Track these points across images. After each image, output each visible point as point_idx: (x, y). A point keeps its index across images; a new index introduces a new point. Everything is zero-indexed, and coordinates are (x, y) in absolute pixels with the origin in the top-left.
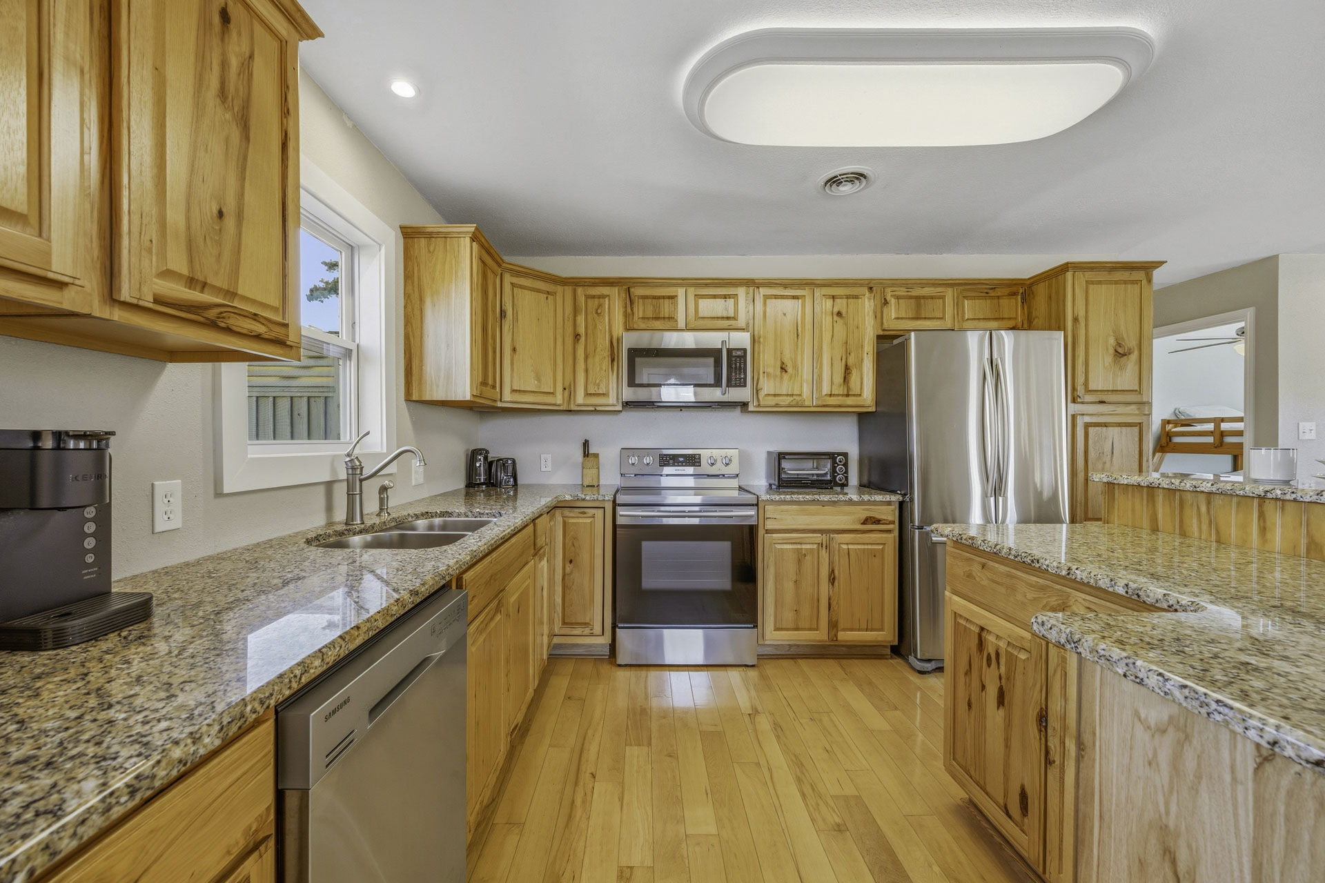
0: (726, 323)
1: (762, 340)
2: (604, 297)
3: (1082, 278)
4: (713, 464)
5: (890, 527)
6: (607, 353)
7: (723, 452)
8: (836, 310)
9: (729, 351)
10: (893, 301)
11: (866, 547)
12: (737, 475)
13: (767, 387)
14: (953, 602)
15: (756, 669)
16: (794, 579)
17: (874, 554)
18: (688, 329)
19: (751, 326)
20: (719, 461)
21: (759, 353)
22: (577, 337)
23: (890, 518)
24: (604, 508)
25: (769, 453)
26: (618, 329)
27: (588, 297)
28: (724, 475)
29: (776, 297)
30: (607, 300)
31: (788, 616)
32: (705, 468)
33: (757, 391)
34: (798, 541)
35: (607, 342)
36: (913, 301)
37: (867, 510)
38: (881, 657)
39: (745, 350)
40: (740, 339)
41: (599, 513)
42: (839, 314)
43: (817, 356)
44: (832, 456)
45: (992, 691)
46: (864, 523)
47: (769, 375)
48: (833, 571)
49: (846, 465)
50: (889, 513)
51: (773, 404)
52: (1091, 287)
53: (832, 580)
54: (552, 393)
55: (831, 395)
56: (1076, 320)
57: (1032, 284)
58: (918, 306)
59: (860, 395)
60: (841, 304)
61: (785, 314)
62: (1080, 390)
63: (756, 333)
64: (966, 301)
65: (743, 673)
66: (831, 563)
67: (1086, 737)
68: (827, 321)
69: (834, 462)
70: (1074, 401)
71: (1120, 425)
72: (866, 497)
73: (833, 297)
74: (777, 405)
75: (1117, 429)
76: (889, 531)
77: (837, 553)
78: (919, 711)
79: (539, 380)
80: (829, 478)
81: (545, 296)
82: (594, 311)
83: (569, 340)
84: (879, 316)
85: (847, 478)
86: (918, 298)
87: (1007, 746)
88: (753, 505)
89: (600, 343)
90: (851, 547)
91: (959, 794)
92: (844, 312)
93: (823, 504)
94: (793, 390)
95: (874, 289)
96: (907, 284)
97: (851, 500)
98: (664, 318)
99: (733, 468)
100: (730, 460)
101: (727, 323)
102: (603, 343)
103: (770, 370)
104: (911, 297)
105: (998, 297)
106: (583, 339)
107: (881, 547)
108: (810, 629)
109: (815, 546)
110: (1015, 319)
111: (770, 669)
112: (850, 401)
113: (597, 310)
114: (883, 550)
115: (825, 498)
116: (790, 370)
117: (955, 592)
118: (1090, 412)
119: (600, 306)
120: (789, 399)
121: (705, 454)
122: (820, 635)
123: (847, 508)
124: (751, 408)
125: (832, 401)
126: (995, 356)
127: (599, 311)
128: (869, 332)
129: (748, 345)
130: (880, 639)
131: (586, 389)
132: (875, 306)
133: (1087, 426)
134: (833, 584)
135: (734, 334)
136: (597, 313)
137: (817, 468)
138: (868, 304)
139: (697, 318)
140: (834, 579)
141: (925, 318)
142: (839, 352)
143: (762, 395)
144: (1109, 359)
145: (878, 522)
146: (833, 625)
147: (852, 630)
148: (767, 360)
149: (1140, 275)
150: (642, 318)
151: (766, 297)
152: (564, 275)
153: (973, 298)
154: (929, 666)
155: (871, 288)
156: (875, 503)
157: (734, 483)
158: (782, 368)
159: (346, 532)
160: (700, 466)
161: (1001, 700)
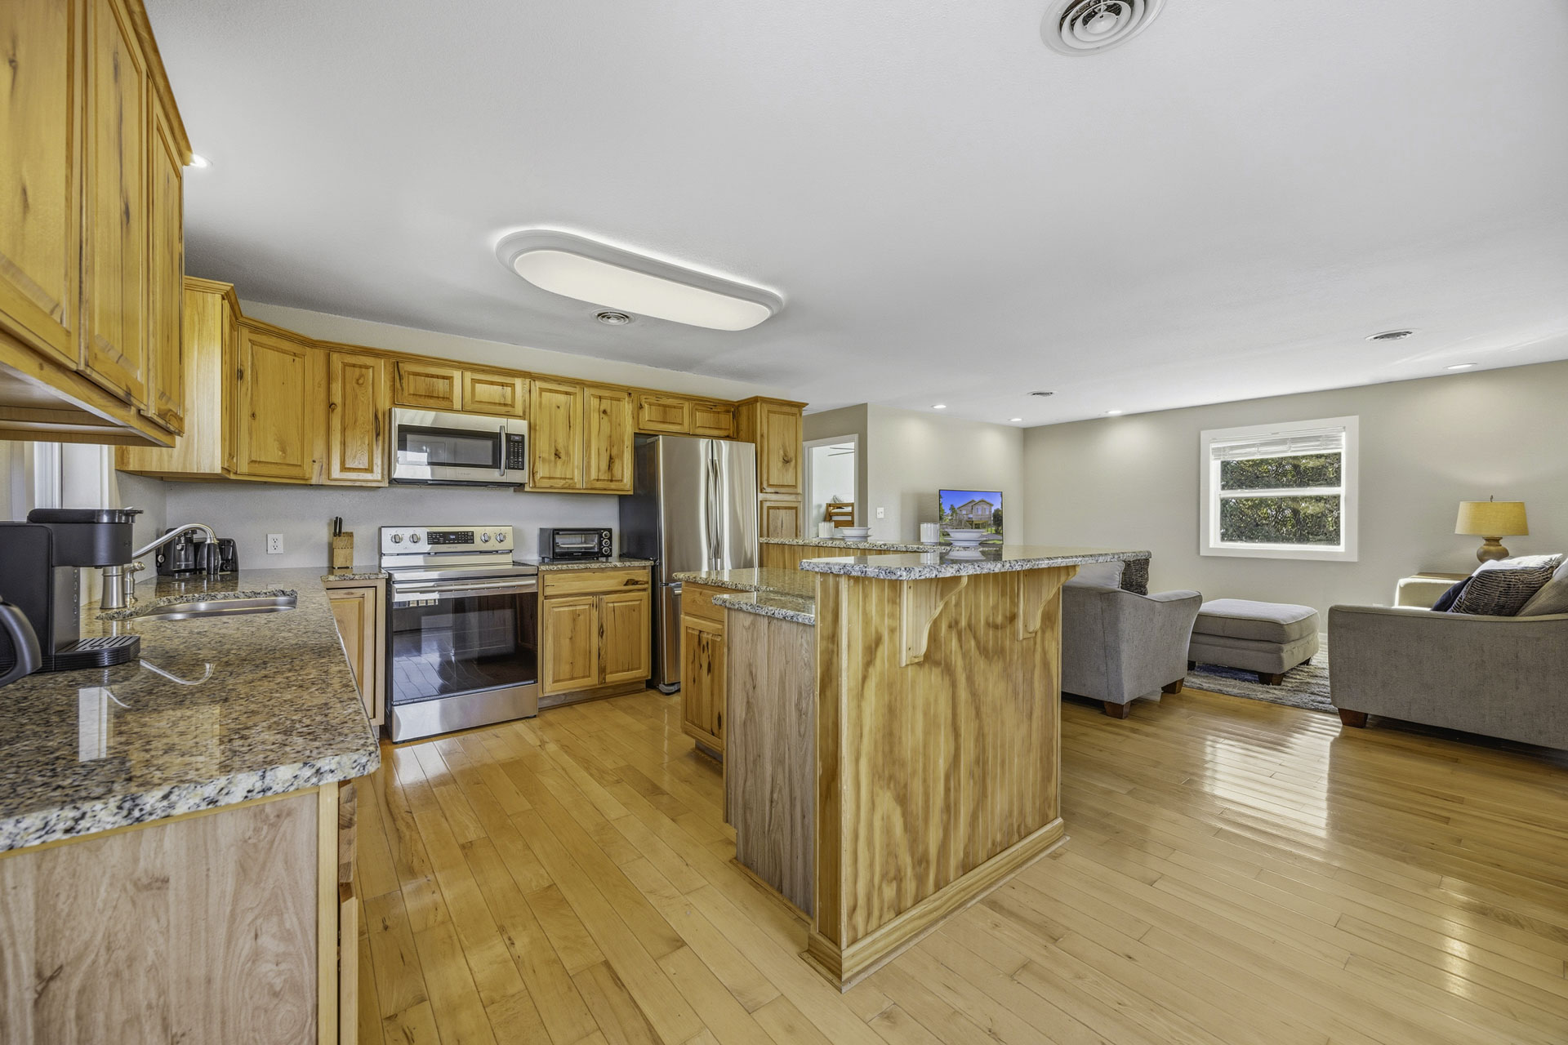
0: (503, 409)
1: (537, 428)
2: (367, 367)
3: (766, 407)
4: (486, 541)
5: (646, 586)
6: (370, 427)
7: (497, 530)
8: (602, 408)
9: (508, 436)
10: (646, 406)
11: (627, 603)
12: (511, 551)
13: (542, 471)
14: (686, 620)
15: (537, 719)
16: (570, 636)
17: (633, 609)
18: (463, 411)
19: (527, 414)
20: (493, 538)
21: (535, 439)
22: (331, 406)
23: (645, 580)
24: (376, 587)
25: (542, 530)
26: (384, 403)
27: (345, 365)
28: (497, 552)
29: (551, 391)
30: (371, 370)
31: (565, 669)
32: (478, 544)
33: (533, 473)
34: (571, 603)
35: (371, 416)
36: (661, 408)
37: (628, 574)
38: (639, 691)
39: (523, 436)
40: (518, 426)
41: (370, 593)
42: (605, 412)
43: (587, 446)
44: (598, 531)
45: (705, 667)
46: (625, 585)
47: (544, 460)
48: (602, 626)
49: (610, 539)
50: (644, 575)
51: (548, 486)
52: (770, 414)
53: (601, 633)
54: (300, 466)
55: (598, 480)
56: (762, 436)
57: (739, 406)
58: (665, 412)
59: (622, 481)
60: (606, 404)
61: (559, 407)
62: (765, 485)
63: (532, 421)
64: (697, 413)
65: (527, 724)
66: (600, 619)
67: (730, 645)
68: (595, 417)
69: (601, 536)
70: (761, 492)
71: (786, 508)
72: (628, 564)
73: (600, 398)
74: (551, 487)
75: (784, 511)
76: (644, 590)
77: (604, 610)
78: (666, 715)
79: (284, 451)
80: (596, 550)
81: (292, 358)
82: (354, 381)
83: (321, 409)
84: (636, 418)
85: (611, 550)
86: (665, 406)
87: (712, 694)
88: (533, 575)
89: (362, 415)
90: (615, 604)
91: (691, 743)
92: (608, 411)
93: (594, 571)
94: (566, 474)
95: (633, 395)
96: (658, 394)
97: (616, 567)
98: (438, 397)
99: (508, 544)
100: (505, 537)
101: (505, 409)
102: (365, 416)
103: (545, 455)
104: (659, 405)
105: (718, 413)
106: (339, 409)
107: (638, 603)
108: (583, 677)
109: (587, 607)
110: (729, 429)
111: (550, 716)
112: (613, 485)
113: (358, 380)
114: (640, 605)
115: (594, 566)
116: (563, 455)
117: (687, 614)
118: (772, 498)
119: (361, 376)
120: (563, 482)
121: (478, 532)
122: (593, 680)
123: (612, 573)
124: (527, 489)
125: (599, 485)
126: (715, 458)
127: (361, 381)
128: (629, 430)
129: (525, 432)
130: (637, 676)
131: (343, 462)
132: (633, 408)
133: (769, 508)
134: (602, 637)
135: (512, 421)
136: (358, 383)
137: (585, 543)
138: (627, 407)
139: (474, 401)
140: (603, 632)
141: (670, 423)
142: (604, 445)
143: (538, 476)
144: (780, 464)
145: (636, 583)
146: (602, 671)
147: (617, 672)
148: (543, 446)
149: (795, 410)
150: (414, 395)
151: (542, 390)
152: (315, 337)
153: (703, 411)
154: (673, 688)
155: (630, 394)
156: (634, 568)
157: (509, 558)
158: (556, 454)
159: (115, 615)
160: (473, 543)
161: (709, 670)
